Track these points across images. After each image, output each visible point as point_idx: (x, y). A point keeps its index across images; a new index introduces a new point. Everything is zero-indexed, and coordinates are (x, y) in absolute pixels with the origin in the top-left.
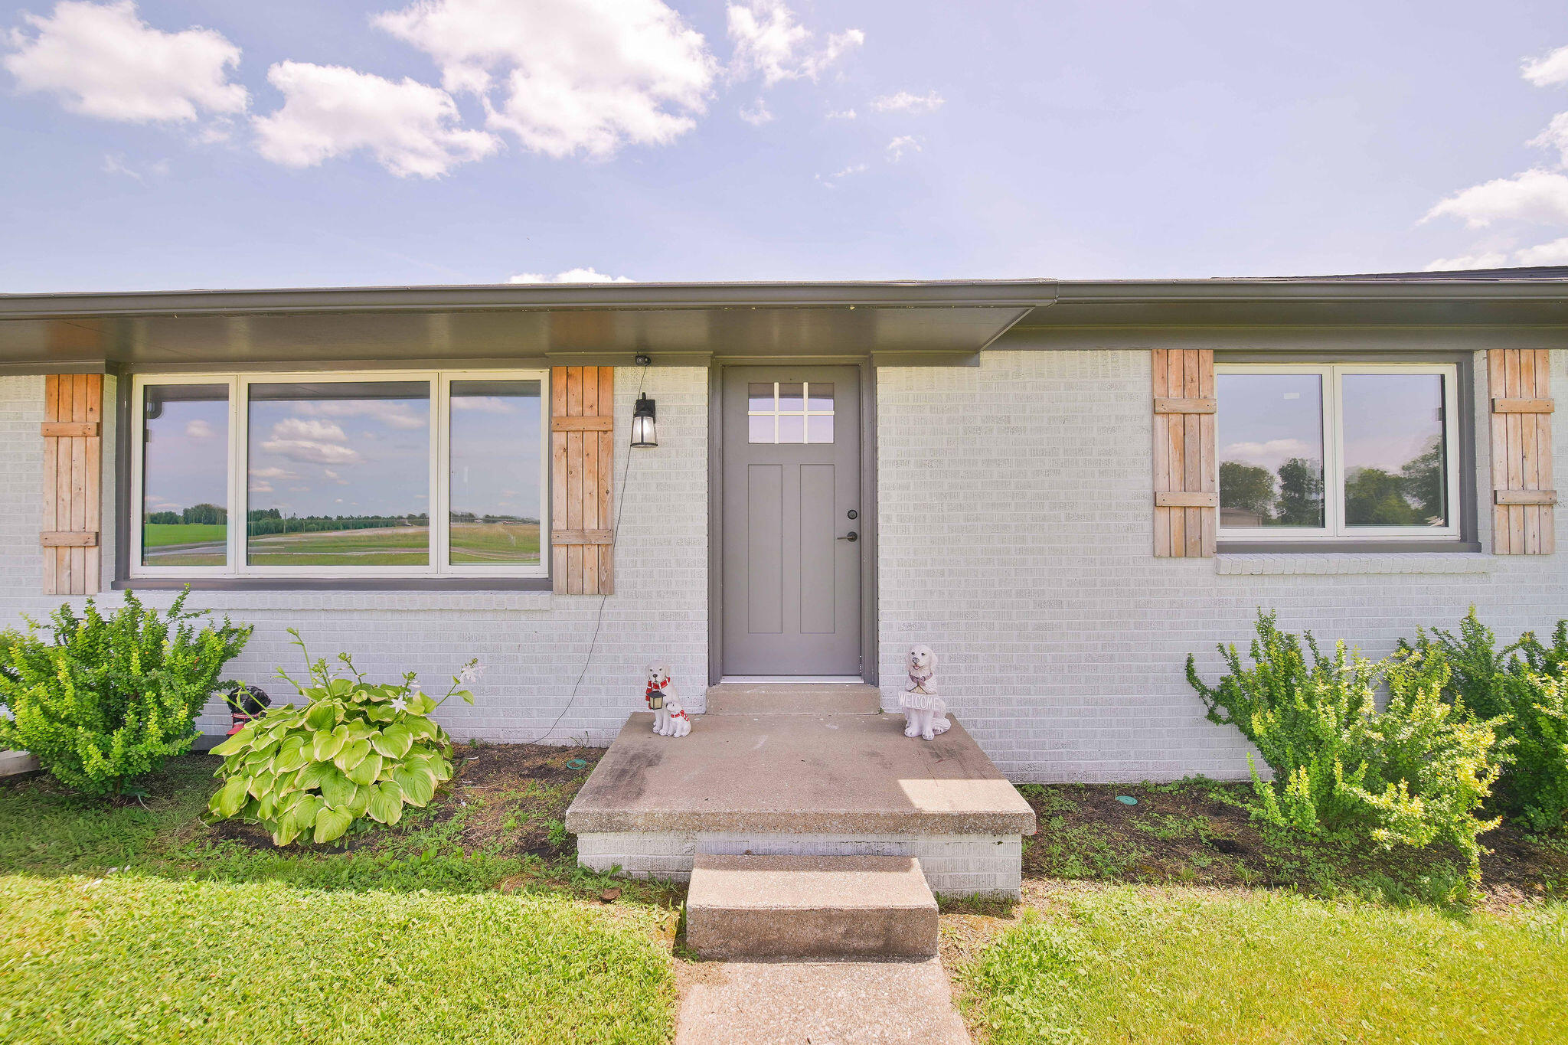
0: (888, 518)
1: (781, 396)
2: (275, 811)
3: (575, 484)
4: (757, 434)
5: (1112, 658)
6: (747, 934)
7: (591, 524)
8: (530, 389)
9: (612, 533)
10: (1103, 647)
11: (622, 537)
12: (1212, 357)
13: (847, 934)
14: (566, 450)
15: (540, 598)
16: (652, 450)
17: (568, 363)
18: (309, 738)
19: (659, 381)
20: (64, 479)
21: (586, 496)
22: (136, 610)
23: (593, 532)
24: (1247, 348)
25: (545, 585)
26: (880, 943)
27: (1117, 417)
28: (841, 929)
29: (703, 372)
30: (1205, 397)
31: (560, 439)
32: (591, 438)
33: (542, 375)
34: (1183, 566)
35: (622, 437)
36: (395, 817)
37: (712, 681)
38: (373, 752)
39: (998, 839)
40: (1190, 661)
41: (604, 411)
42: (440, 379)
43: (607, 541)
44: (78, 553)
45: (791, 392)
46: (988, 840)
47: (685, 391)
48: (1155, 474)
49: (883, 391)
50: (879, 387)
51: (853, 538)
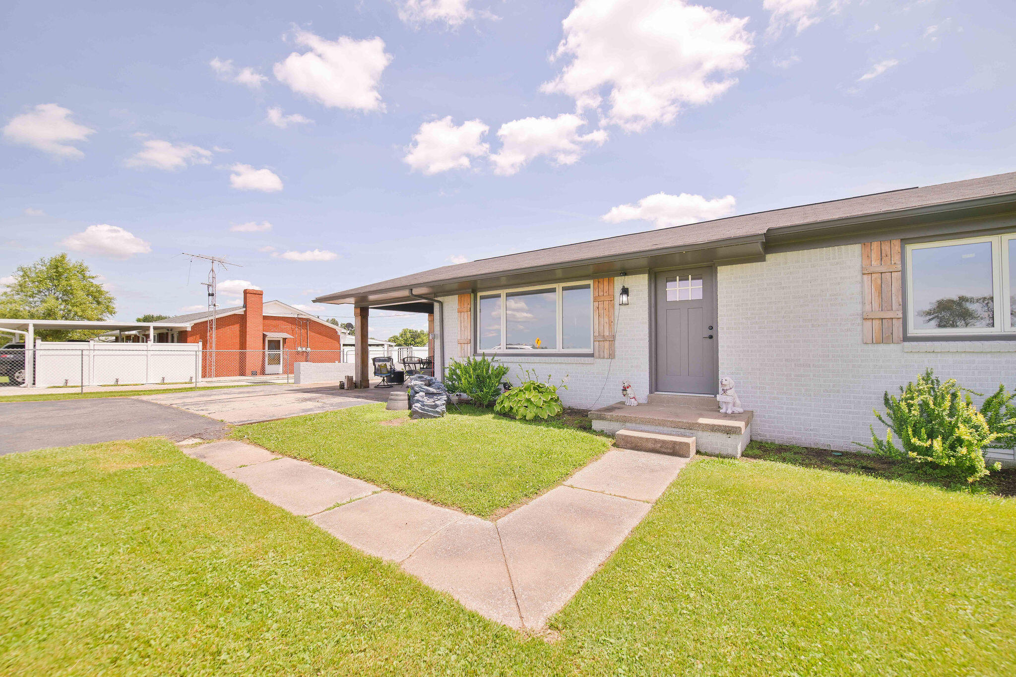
0: (723, 329)
1: (680, 280)
2: (517, 411)
3: (601, 320)
4: (670, 298)
5: (838, 391)
6: (632, 443)
7: (607, 333)
8: (588, 287)
9: (614, 337)
10: (834, 386)
11: (617, 338)
12: (900, 244)
13: (661, 447)
14: (598, 308)
15: (590, 359)
16: (627, 306)
17: (597, 277)
18: (524, 393)
19: (630, 281)
20: (463, 324)
21: (605, 324)
22: (484, 360)
23: (607, 336)
24: (923, 235)
25: (592, 355)
26: (672, 451)
27: (841, 278)
28: (660, 445)
29: (646, 276)
30: (895, 264)
31: (596, 304)
32: (606, 303)
33: (590, 282)
34: (882, 348)
35: (617, 303)
36: (546, 417)
37: (651, 392)
38: (540, 398)
39: (729, 436)
40: (886, 394)
41: (610, 293)
42: (559, 286)
43: (612, 339)
44: (466, 345)
45: (684, 278)
46: (725, 436)
47: (639, 284)
48: (863, 304)
49: (720, 276)
50: (718, 275)
51: (711, 337)
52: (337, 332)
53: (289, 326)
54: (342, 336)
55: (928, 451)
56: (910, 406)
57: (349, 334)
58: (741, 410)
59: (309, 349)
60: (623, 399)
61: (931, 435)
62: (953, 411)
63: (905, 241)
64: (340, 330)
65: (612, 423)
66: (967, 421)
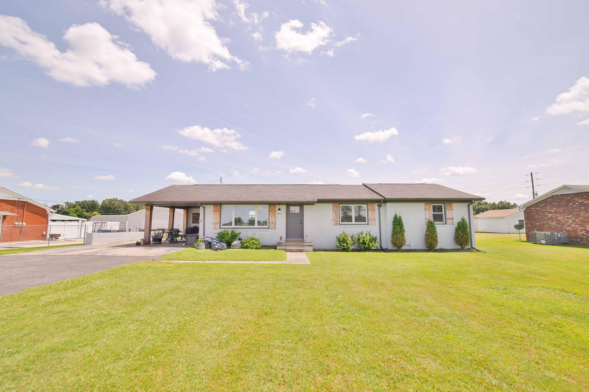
0: (305, 221)
3: (272, 217)
4: (291, 212)
5: (328, 236)
6: (291, 250)
7: (273, 222)
9: (276, 222)
13: (298, 250)
14: (271, 214)
15: (268, 229)
16: (280, 214)
17: (271, 205)
19: (281, 207)
20: (215, 216)
21: (273, 219)
24: (343, 203)
26: (300, 251)
27: (329, 211)
29: (285, 206)
30: (338, 208)
32: (273, 213)
33: (268, 206)
34: (336, 226)
35: (277, 212)
37: (287, 239)
38: (256, 242)
39: (311, 247)
40: (337, 236)
41: (275, 210)
42: (256, 206)
44: (217, 225)
47: (284, 208)
48: (333, 217)
49: (304, 208)
50: (304, 207)
51: (301, 223)
52: (46, 212)
53: (10, 207)
54: (50, 214)
55: (344, 246)
56: (341, 238)
57: (56, 213)
58: (310, 242)
59: (24, 224)
60: (280, 241)
61: (344, 243)
62: (347, 238)
63: (340, 204)
64: (48, 210)
65: (283, 247)
66: (349, 240)
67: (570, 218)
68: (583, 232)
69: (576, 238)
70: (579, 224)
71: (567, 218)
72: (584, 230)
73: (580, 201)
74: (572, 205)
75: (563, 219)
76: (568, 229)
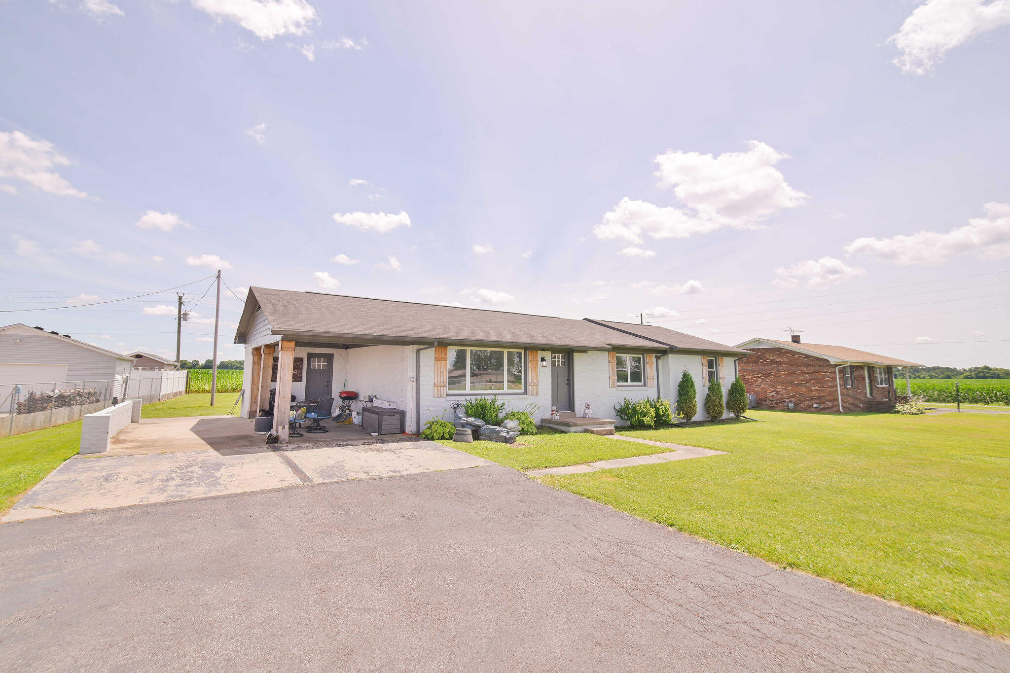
0: (576, 381)
1: (557, 356)
3: (533, 373)
7: (535, 381)
9: (538, 383)
14: (531, 367)
15: (526, 396)
16: (545, 367)
17: (531, 349)
20: (439, 371)
21: (534, 376)
27: (604, 363)
29: (551, 352)
30: (615, 360)
32: (535, 365)
33: (523, 351)
34: (613, 389)
35: (539, 365)
41: (537, 359)
42: (505, 350)
44: (442, 388)
48: (609, 373)
49: (574, 359)
50: (573, 355)
63: (616, 353)
67: (760, 377)
68: (773, 394)
69: (765, 401)
70: (769, 385)
71: (756, 377)
72: (775, 391)
73: (771, 358)
74: (762, 362)
75: (752, 379)
76: (756, 390)
